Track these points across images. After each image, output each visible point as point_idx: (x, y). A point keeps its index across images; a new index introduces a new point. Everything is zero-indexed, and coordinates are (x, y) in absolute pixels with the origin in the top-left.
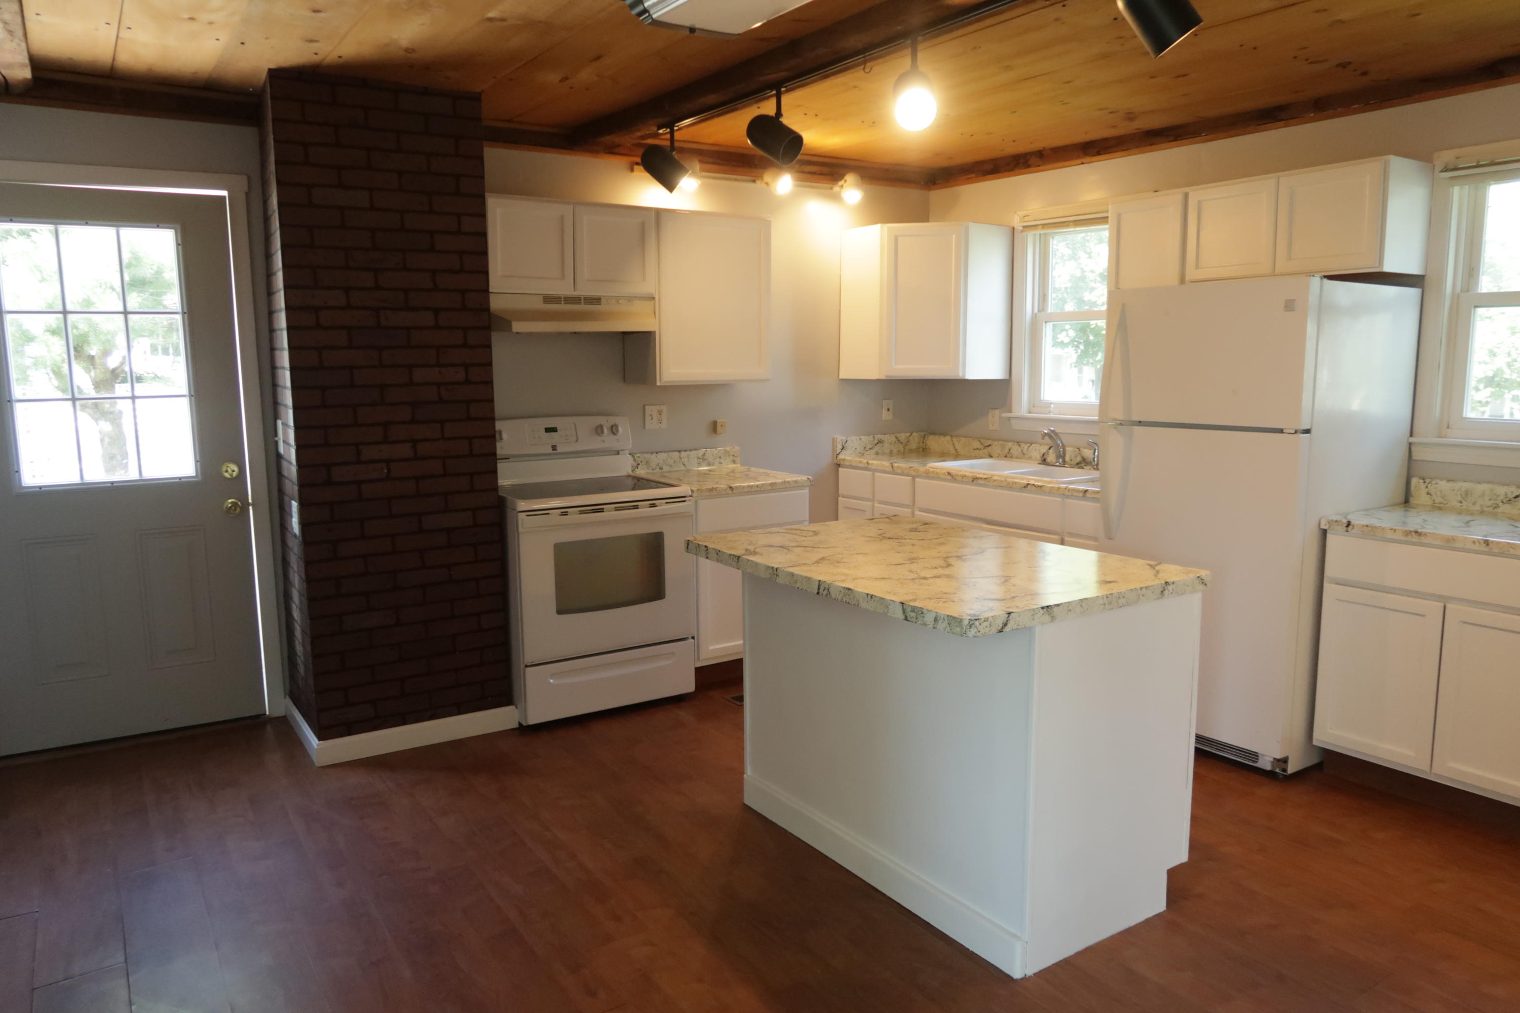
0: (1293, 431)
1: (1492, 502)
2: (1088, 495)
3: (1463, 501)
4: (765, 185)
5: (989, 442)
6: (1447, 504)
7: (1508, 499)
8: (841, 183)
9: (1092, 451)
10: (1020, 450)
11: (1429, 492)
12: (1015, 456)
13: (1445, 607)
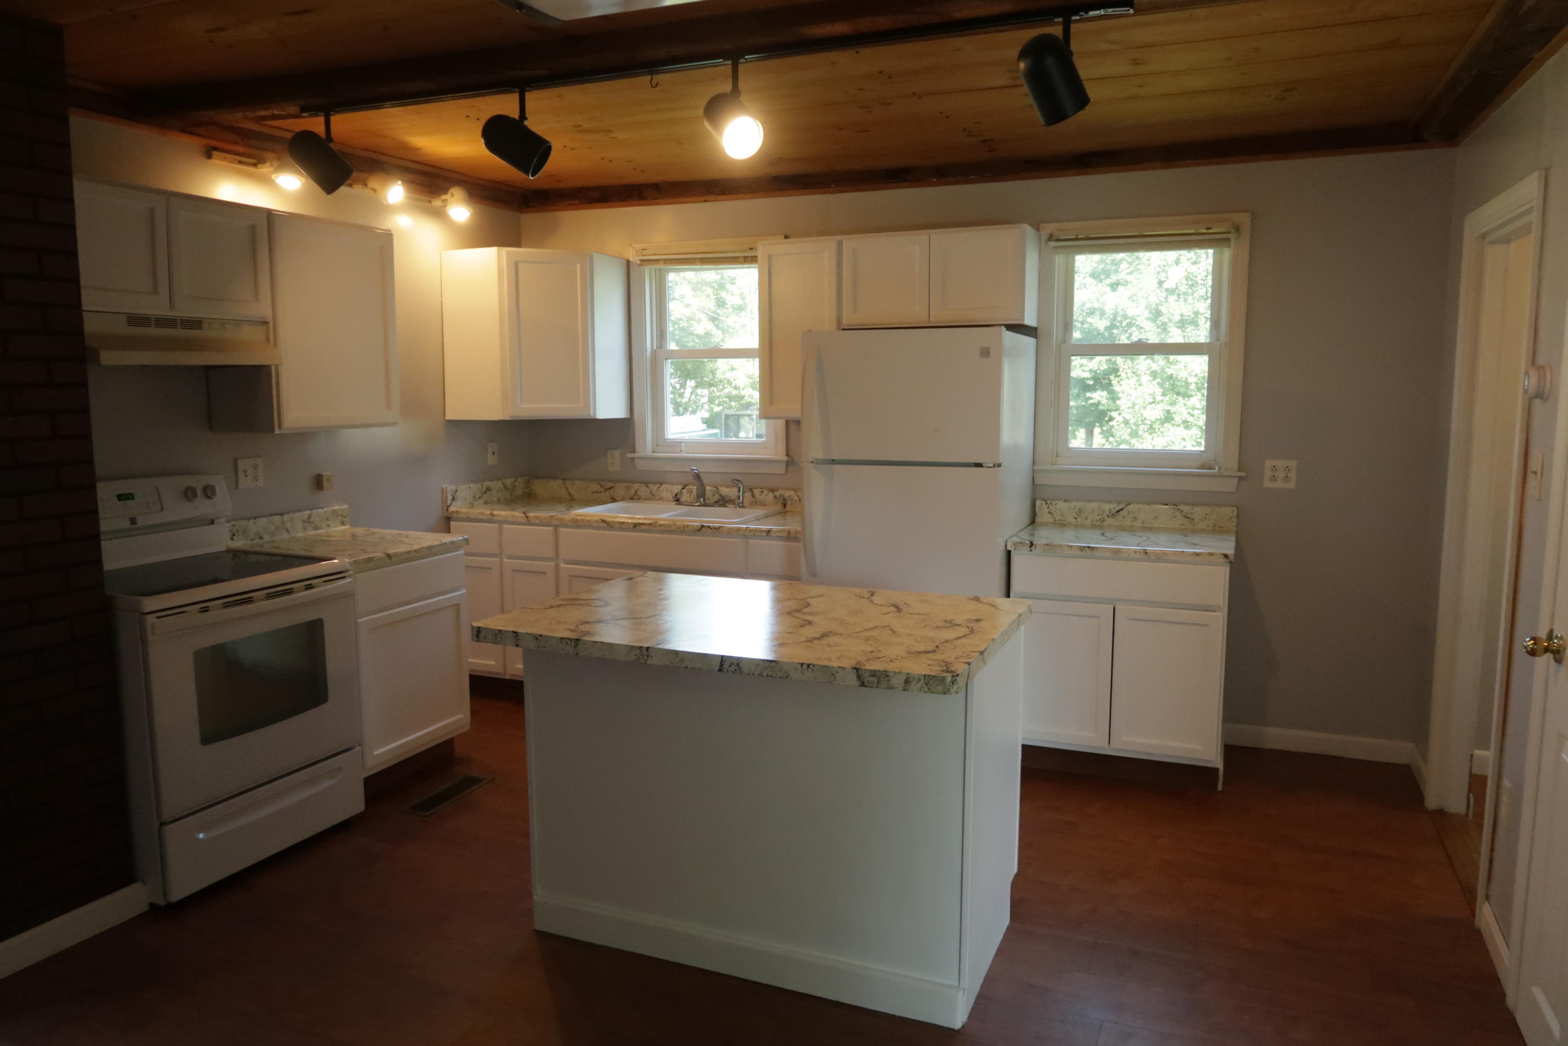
0: (992, 465)
1: (1100, 517)
2: (772, 534)
3: (1078, 518)
4: (372, 192)
5: (611, 485)
6: (1065, 520)
7: (1112, 513)
8: (444, 197)
9: (736, 490)
10: (648, 491)
11: (1051, 511)
12: (642, 498)
13: (1114, 608)
